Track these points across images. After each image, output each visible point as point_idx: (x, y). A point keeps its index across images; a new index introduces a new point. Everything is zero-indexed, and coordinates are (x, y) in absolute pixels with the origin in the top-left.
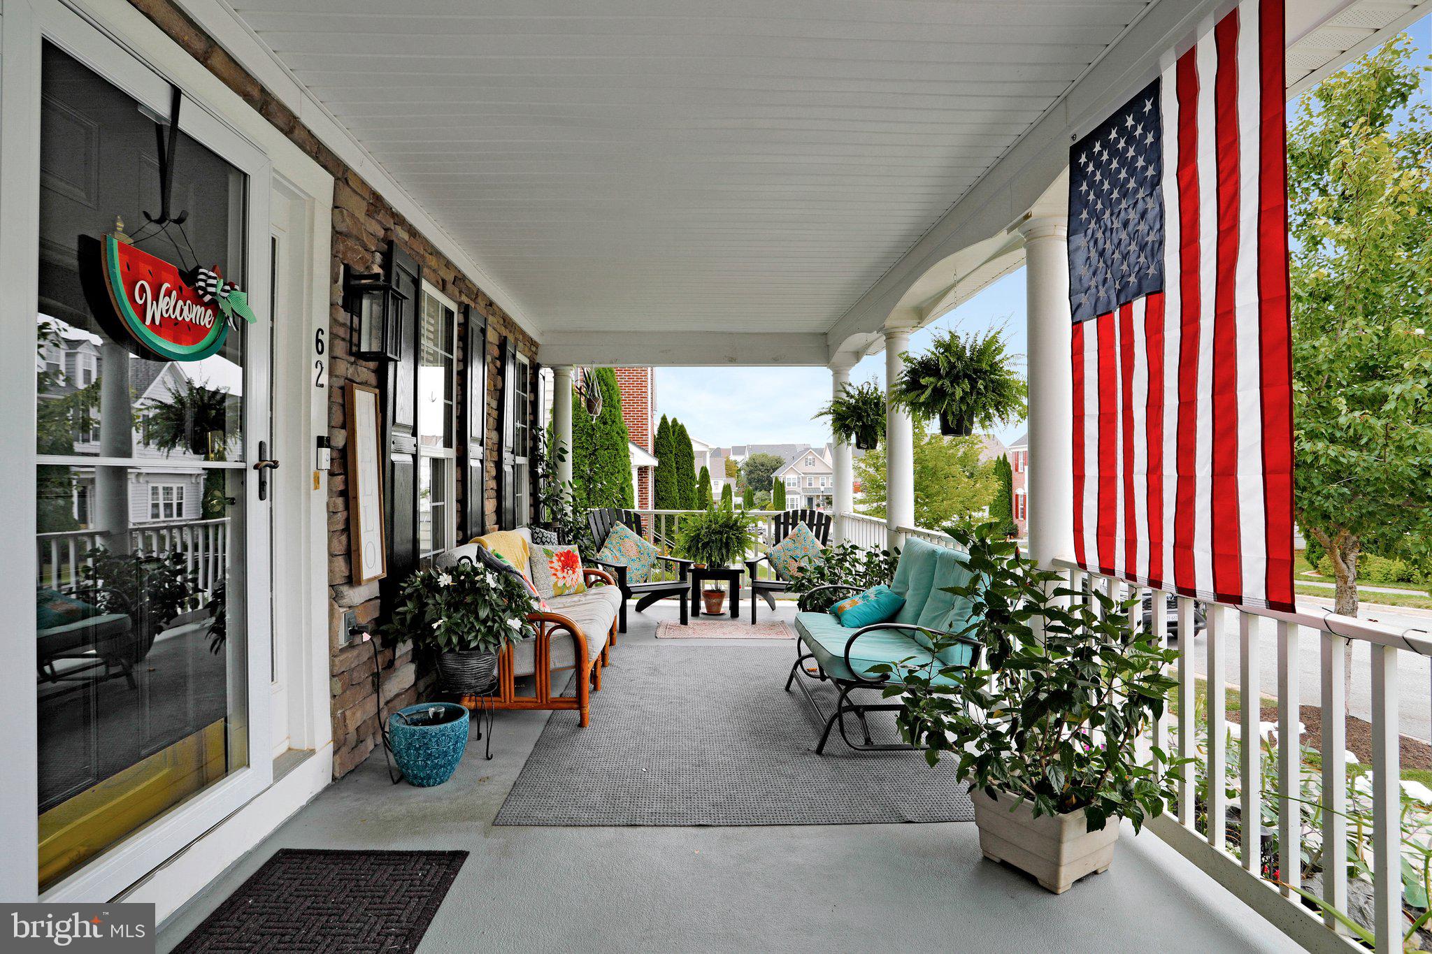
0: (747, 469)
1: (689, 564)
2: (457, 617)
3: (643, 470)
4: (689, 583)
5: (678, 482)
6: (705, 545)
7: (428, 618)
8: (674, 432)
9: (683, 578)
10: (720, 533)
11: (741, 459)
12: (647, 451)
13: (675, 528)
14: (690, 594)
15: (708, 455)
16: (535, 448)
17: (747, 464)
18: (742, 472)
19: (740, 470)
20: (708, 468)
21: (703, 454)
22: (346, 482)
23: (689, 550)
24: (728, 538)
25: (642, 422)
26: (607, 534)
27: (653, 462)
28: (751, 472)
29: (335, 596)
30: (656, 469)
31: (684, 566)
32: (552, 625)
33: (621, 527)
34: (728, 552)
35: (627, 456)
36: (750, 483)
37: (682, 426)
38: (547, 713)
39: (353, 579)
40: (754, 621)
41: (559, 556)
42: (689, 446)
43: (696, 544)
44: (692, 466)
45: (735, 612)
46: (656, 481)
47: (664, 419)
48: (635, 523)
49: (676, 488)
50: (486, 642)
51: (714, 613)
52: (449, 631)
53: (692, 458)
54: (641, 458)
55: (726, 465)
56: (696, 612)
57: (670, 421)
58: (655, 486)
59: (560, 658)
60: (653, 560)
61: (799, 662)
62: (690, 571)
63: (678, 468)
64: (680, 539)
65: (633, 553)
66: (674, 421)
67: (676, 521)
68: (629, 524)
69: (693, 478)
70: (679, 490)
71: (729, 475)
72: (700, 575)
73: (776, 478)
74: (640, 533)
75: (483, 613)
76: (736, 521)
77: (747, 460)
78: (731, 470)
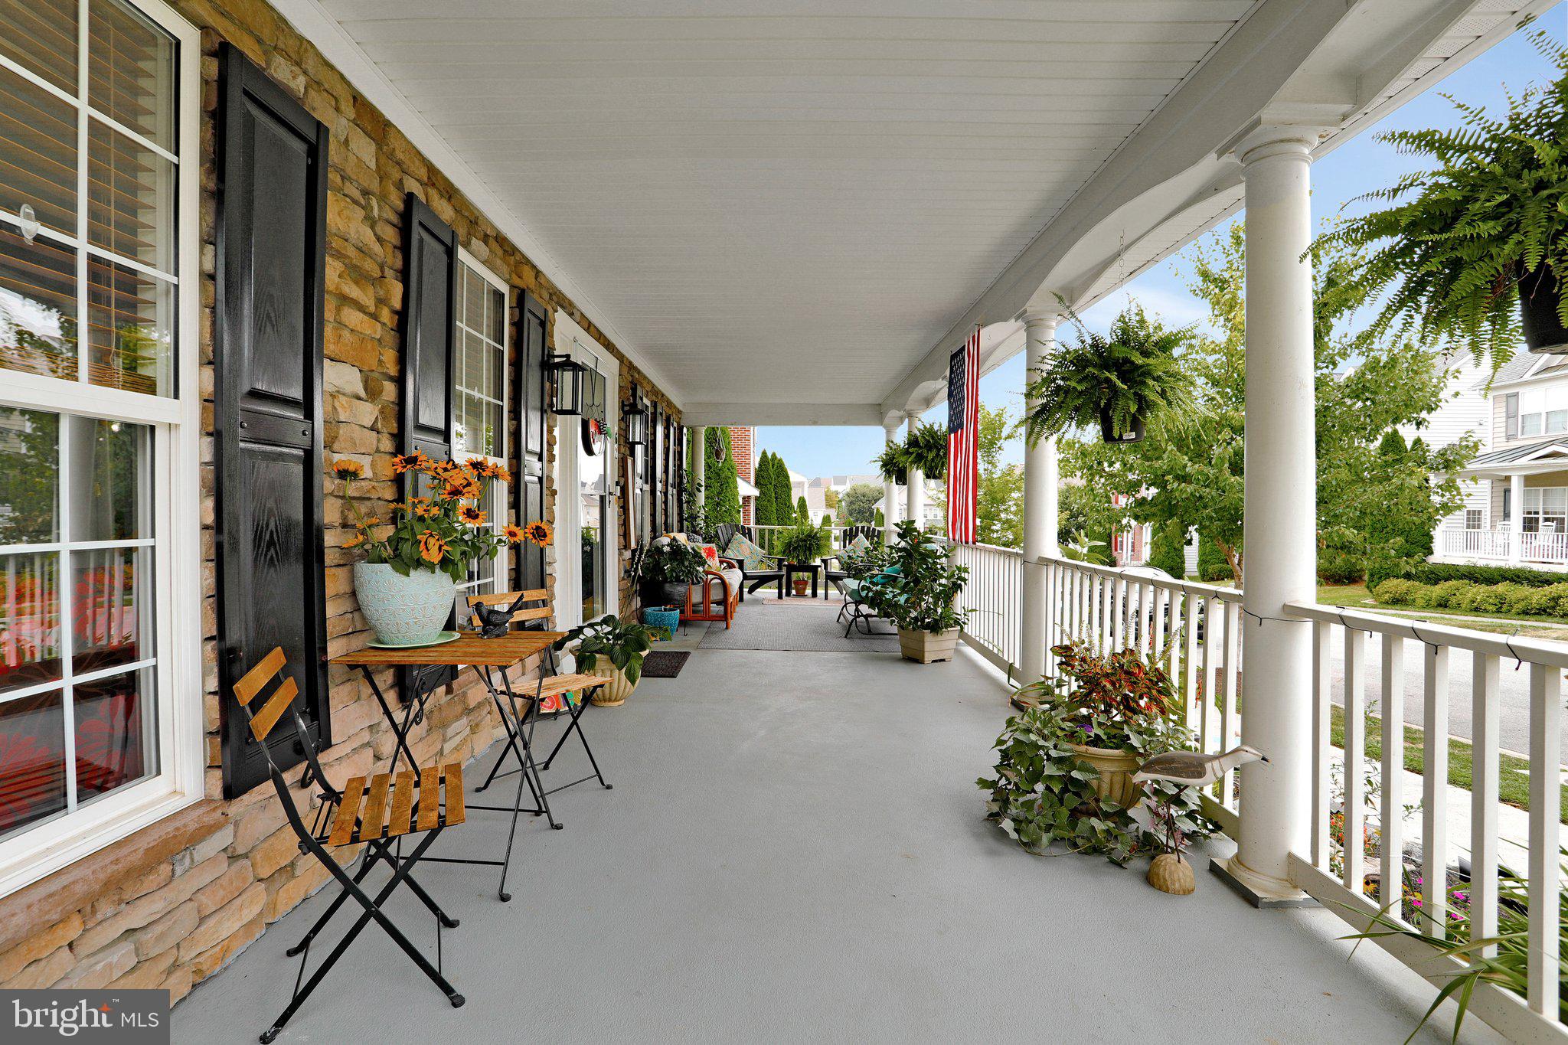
0: (848, 499)
1: (784, 560)
2: (675, 564)
3: (747, 499)
4: (784, 572)
5: (777, 510)
6: (795, 549)
7: (661, 565)
8: (773, 465)
9: (780, 569)
10: (805, 541)
11: (843, 489)
12: (749, 483)
13: (775, 537)
14: (784, 580)
15: (806, 486)
16: (681, 483)
17: (848, 495)
18: (843, 503)
19: (840, 501)
20: (806, 499)
21: (801, 484)
22: (624, 502)
23: (784, 552)
24: (810, 544)
25: (746, 455)
26: (729, 541)
27: (755, 492)
28: (852, 503)
29: (620, 554)
30: (757, 498)
31: (780, 561)
32: (713, 576)
33: (739, 536)
34: (810, 554)
35: (736, 488)
36: (851, 515)
37: (780, 460)
38: (708, 623)
39: (626, 546)
40: (826, 598)
41: (705, 549)
42: (787, 477)
43: (790, 548)
44: (789, 496)
45: (814, 595)
46: (757, 509)
47: (764, 453)
48: (746, 533)
49: (775, 516)
50: (687, 576)
51: (801, 594)
52: (672, 570)
53: (790, 489)
54: (746, 488)
55: (826, 495)
56: (788, 594)
57: (769, 456)
58: (756, 514)
59: (716, 594)
60: (760, 558)
61: (845, 606)
62: (785, 565)
63: (776, 498)
64: (778, 545)
65: (747, 553)
66: (774, 455)
67: (776, 533)
68: (744, 534)
69: (790, 507)
70: (778, 518)
71: (829, 505)
72: (791, 568)
73: (878, 509)
74: (751, 540)
75: (687, 563)
76: (816, 533)
77: (848, 490)
78: (830, 501)
